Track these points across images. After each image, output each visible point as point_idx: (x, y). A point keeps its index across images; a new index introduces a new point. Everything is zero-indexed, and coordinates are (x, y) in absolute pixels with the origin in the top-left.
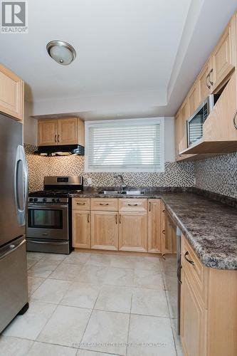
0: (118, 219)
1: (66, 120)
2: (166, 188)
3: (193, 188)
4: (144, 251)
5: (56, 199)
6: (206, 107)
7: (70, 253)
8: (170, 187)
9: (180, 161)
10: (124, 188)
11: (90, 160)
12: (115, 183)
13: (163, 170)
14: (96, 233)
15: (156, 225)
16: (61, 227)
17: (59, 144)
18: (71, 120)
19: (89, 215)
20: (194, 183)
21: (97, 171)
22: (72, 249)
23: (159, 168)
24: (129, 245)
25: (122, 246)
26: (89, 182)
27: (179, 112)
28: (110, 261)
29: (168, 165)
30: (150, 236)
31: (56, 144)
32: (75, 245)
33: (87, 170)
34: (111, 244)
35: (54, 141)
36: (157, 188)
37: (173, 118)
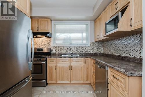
0: (71, 68)
1: (43, 19)
2: (91, 54)
3: (102, 54)
4: (83, 82)
5: (39, 59)
6: (118, 17)
7: (46, 86)
8: (92, 53)
9: (97, 42)
10: (71, 54)
11: (54, 40)
12: (67, 52)
13: (89, 45)
14: (59, 75)
15: (88, 70)
16: (42, 73)
17: (39, 31)
18: (46, 19)
19: (56, 67)
20: (103, 51)
21: (58, 45)
22: (47, 84)
23: (87, 44)
24: (76, 80)
25: (72, 80)
26: (54, 51)
27: (97, 19)
28: (67, 88)
29: (91, 43)
30: (85, 75)
31: (38, 31)
32: (49, 82)
33: (53, 45)
34: (67, 80)
35: (36, 30)
36: (87, 54)
37: (94, 22)
